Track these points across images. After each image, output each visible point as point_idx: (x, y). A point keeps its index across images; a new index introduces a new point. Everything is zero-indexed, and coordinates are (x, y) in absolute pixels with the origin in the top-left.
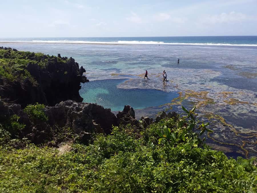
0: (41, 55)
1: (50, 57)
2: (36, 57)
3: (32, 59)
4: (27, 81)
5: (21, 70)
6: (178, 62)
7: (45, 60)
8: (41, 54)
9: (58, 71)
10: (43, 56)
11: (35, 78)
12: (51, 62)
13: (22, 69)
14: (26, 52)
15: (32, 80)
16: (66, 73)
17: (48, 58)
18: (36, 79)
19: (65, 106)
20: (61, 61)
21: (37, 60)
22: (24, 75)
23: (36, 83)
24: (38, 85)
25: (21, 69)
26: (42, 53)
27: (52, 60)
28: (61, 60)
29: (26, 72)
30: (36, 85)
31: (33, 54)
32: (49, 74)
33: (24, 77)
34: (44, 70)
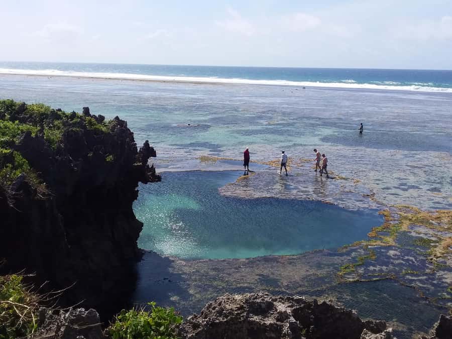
0: (43, 110)
1: (66, 116)
2: (31, 116)
3: (23, 121)
4: (23, 185)
5: (5, 154)
6: (361, 132)
7: (56, 122)
8: (42, 106)
9: (90, 155)
10: (49, 113)
11: (39, 176)
12: (72, 130)
13: (9, 151)
14: (4, 102)
15: (33, 180)
16: (110, 158)
17: (61, 119)
18: (43, 177)
19: (247, 317)
20: (97, 127)
21: (35, 124)
22: (15, 168)
23: (42, 188)
24: (49, 195)
25: (5, 151)
26: (46, 104)
27: (74, 125)
28: (95, 124)
29: (19, 158)
30: (44, 194)
31: (23, 107)
32: (70, 161)
33: (15, 174)
34: (59, 151)
